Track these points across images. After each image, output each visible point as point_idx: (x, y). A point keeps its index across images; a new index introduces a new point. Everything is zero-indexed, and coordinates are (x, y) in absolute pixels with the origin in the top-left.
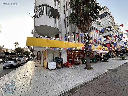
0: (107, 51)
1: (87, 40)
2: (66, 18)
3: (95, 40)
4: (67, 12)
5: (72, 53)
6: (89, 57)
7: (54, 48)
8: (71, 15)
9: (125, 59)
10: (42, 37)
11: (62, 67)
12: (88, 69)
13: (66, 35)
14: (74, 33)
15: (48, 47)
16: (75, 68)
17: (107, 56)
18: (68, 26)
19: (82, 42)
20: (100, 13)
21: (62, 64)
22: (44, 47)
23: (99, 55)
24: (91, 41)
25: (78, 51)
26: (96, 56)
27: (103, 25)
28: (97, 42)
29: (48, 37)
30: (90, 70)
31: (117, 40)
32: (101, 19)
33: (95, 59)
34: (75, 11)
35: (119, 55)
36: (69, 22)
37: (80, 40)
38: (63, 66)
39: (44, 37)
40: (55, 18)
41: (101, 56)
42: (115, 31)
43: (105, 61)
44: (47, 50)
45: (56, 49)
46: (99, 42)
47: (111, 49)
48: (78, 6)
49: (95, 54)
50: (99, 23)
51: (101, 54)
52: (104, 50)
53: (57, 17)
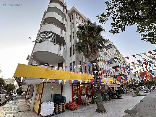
0: (119, 84)
1: (96, 71)
2: (73, 46)
3: (105, 71)
4: (73, 41)
5: (79, 88)
6: (100, 93)
7: (54, 80)
8: (78, 44)
9: (139, 95)
10: (40, 65)
11: (63, 111)
12: (100, 113)
13: (71, 64)
14: (81, 62)
15: (46, 79)
16: (83, 112)
17: (120, 91)
18: (74, 54)
19: (90, 73)
20: (106, 45)
21: (64, 106)
22: (41, 79)
23: (111, 90)
24: (100, 72)
25: (86, 84)
26: (107, 90)
27: (109, 56)
28: (106, 74)
29: (48, 66)
30: (103, 113)
31: (126, 71)
32: (107, 49)
33: (107, 96)
34: (81, 41)
35: (132, 90)
36: (75, 50)
37: (88, 71)
38: (65, 109)
39: (43, 65)
40: (60, 45)
41: (114, 90)
42: (122, 62)
43: (119, 98)
44: (44, 83)
45: (57, 82)
46: (108, 73)
47: (123, 82)
48: (84, 36)
49: (106, 89)
50: (106, 54)
51: (113, 88)
52: (115, 84)
53: (62, 44)
